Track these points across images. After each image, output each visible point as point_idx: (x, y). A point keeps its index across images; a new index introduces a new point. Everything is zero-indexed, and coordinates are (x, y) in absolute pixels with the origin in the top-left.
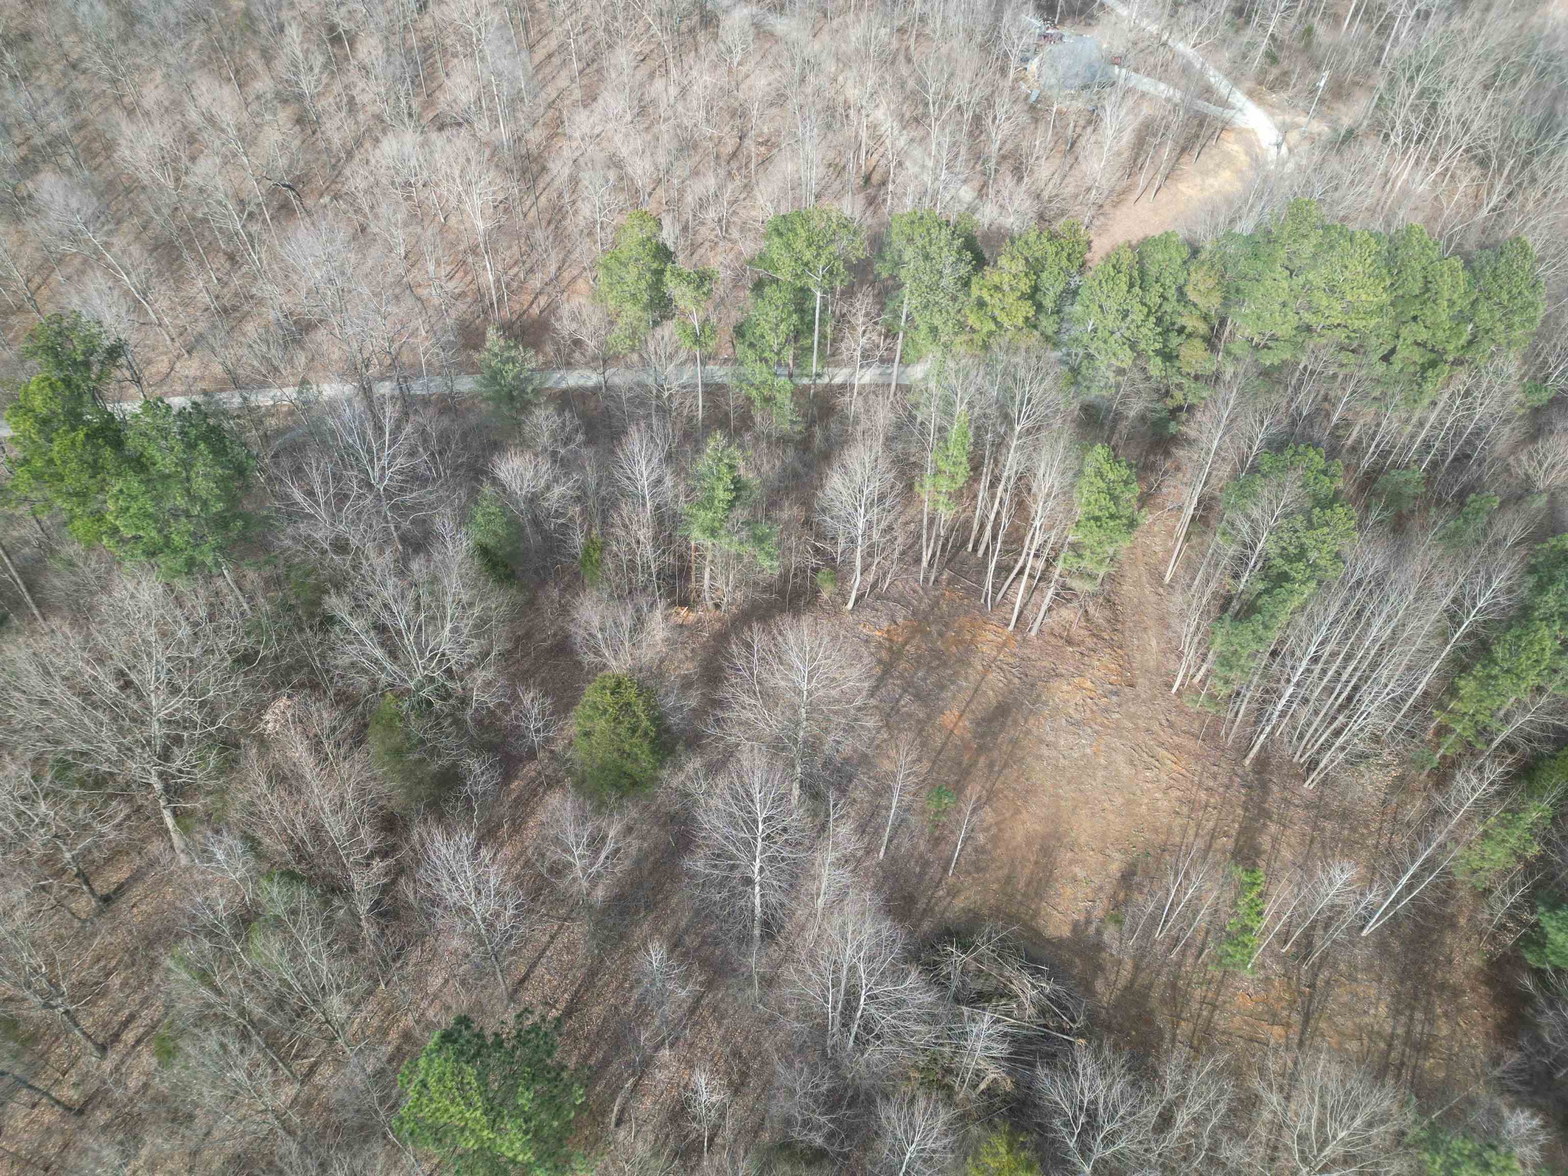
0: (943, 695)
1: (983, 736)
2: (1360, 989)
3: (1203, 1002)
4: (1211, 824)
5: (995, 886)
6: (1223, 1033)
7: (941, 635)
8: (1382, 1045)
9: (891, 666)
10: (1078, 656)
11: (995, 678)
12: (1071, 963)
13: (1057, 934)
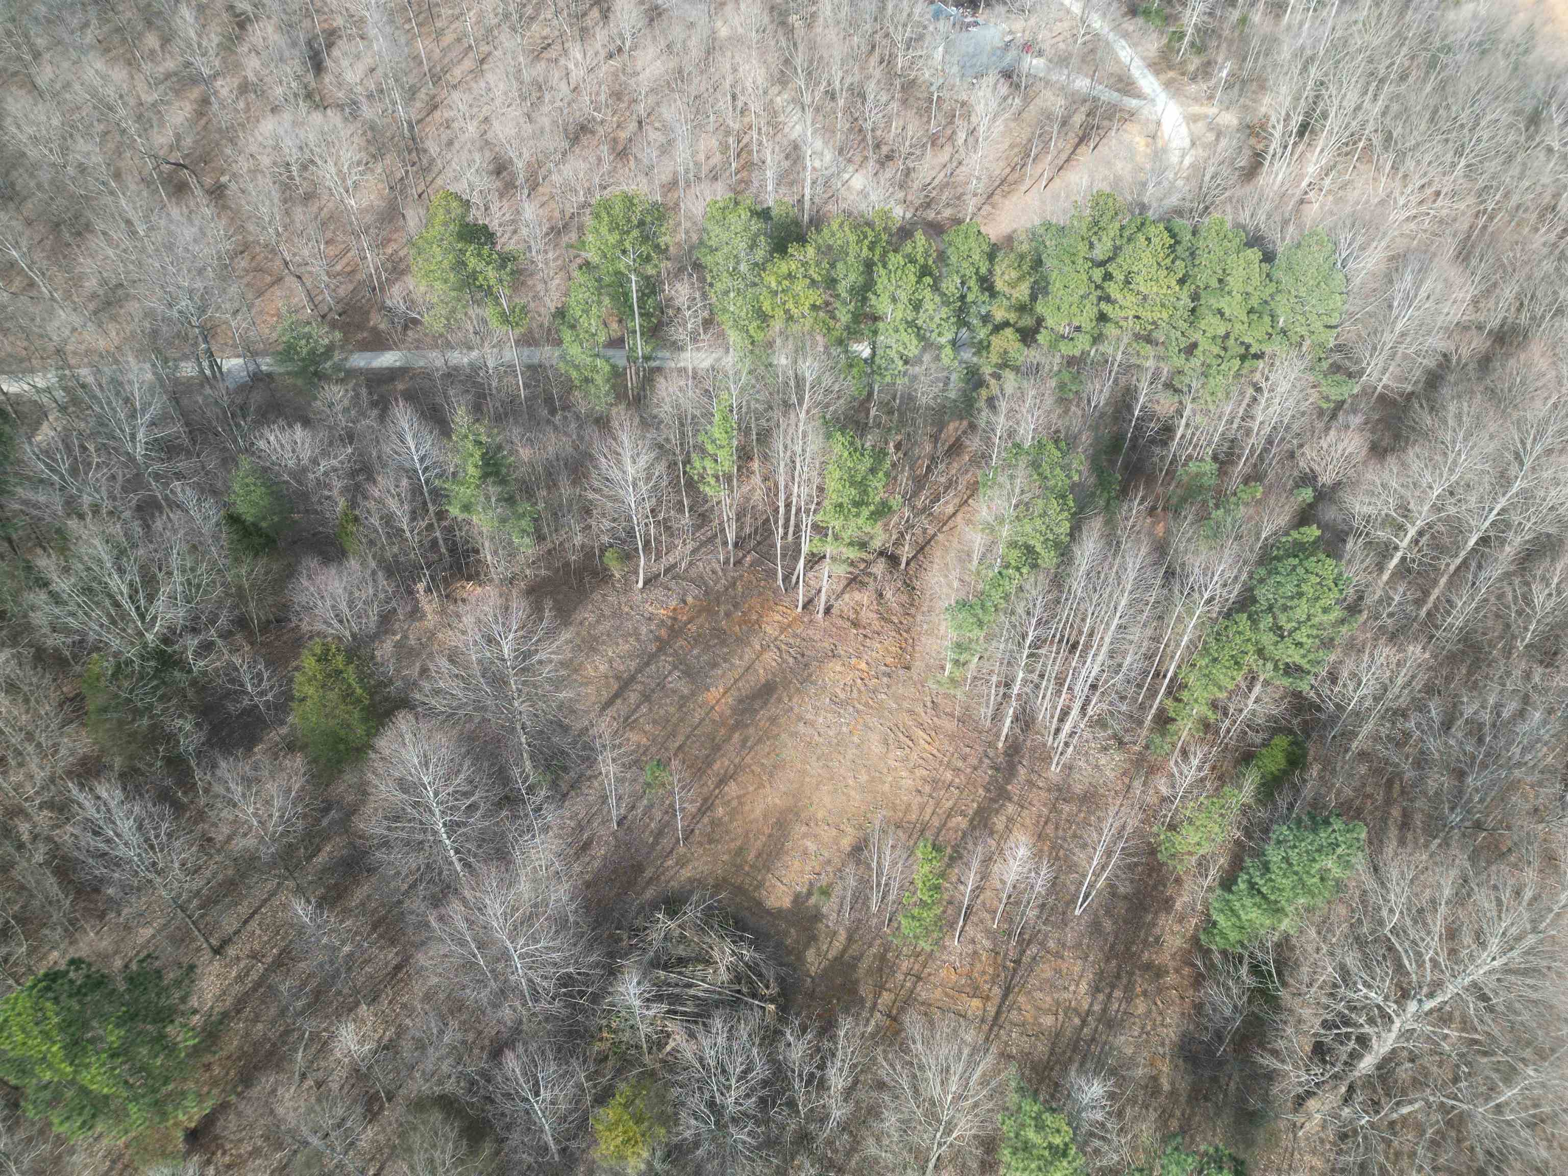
0: (712, 673)
1: (743, 712)
2: (1064, 966)
3: (906, 975)
4: (950, 804)
5: (725, 858)
6: (923, 1004)
7: (728, 615)
8: (1077, 1021)
9: (668, 643)
10: (861, 638)
11: (770, 658)
12: (786, 933)
13: (777, 904)
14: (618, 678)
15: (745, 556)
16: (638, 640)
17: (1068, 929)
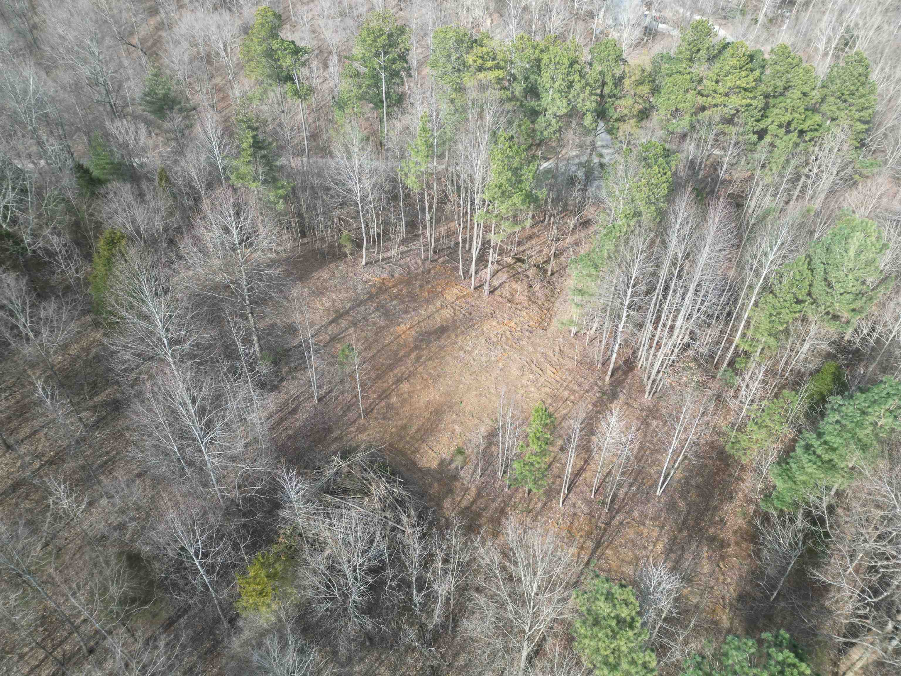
0: (403, 316)
1: (422, 341)
2: (645, 531)
5: (393, 430)
7: (421, 286)
9: (375, 296)
10: (513, 309)
11: (447, 313)
12: (431, 486)
13: (428, 465)
14: (336, 311)
15: (440, 258)
16: (355, 292)
17: (649, 505)
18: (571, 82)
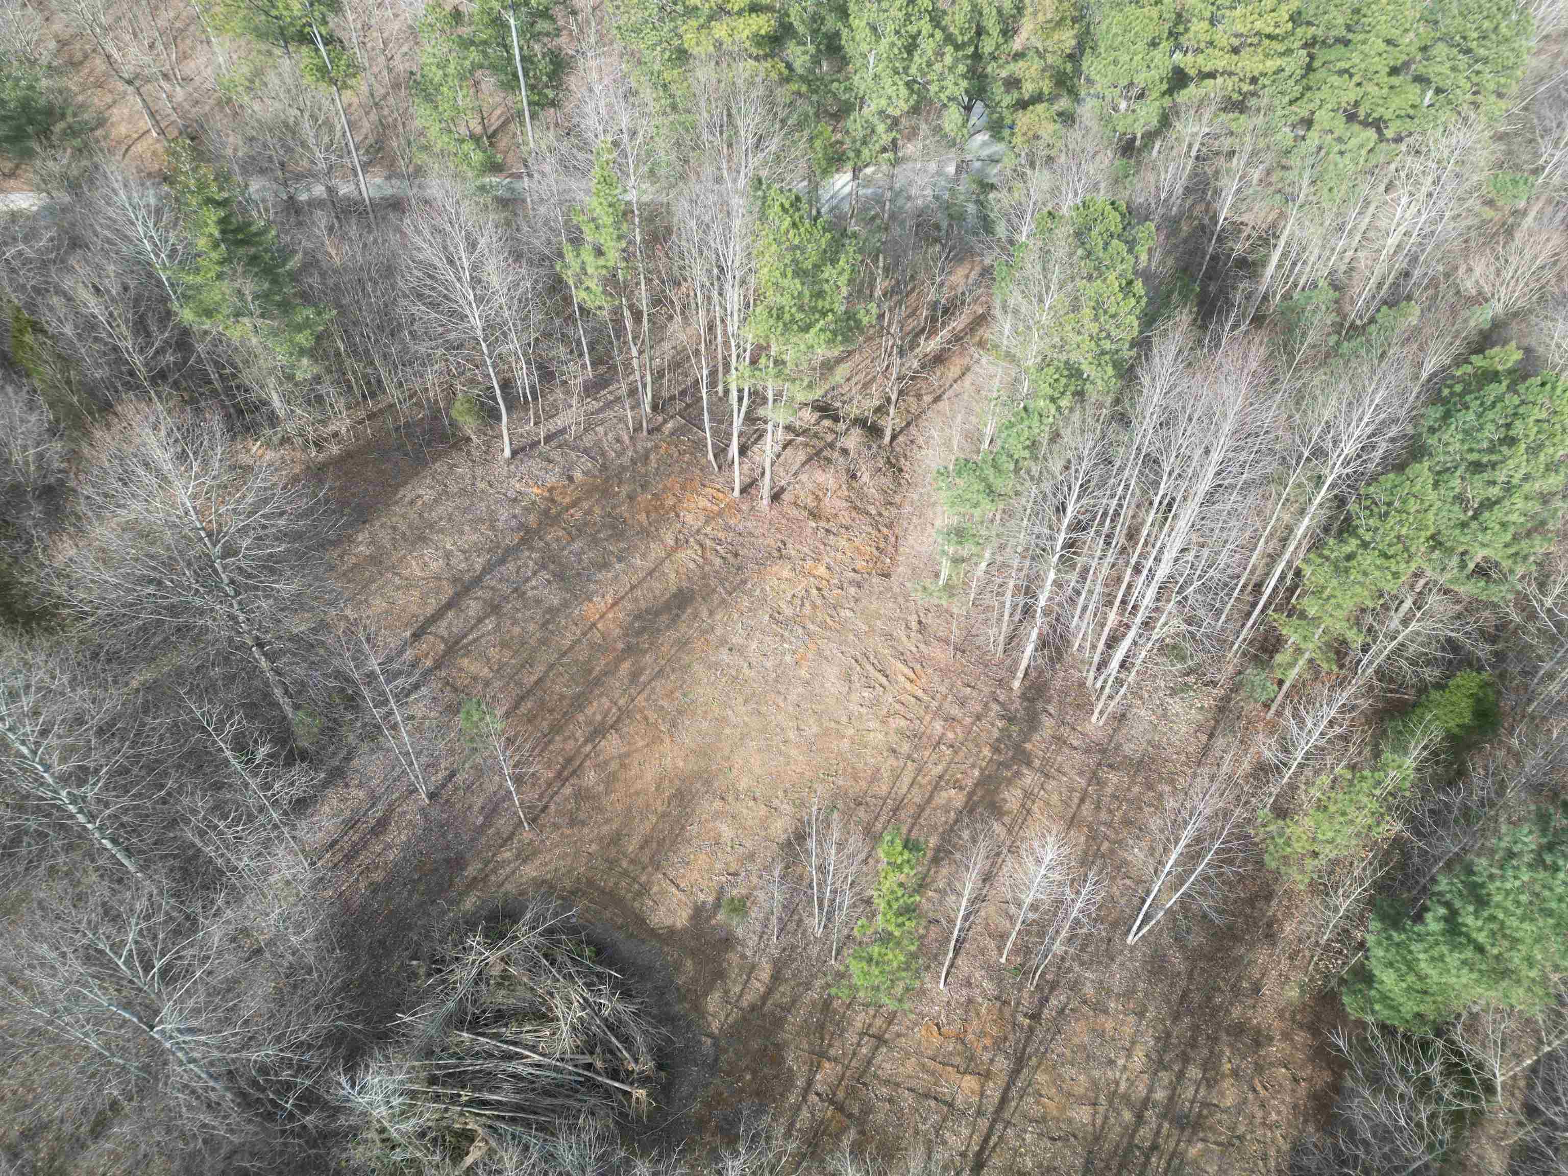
0: (599, 576)
1: (640, 632)
2: (1109, 1025)
3: (862, 1034)
4: (938, 770)
5: (594, 847)
6: (887, 1082)
7: (631, 498)
8: (1127, 1116)
9: (537, 532)
10: (821, 534)
11: (688, 557)
12: (678, 966)
13: (668, 922)
14: (455, 580)
15: (665, 421)
16: (492, 527)
17: (1114, 967)
18: (914, 37)
